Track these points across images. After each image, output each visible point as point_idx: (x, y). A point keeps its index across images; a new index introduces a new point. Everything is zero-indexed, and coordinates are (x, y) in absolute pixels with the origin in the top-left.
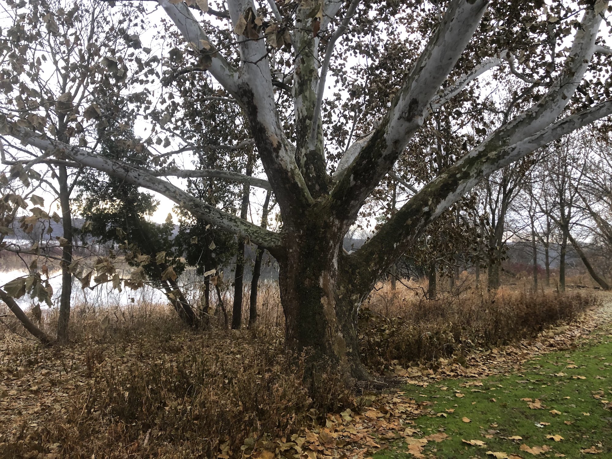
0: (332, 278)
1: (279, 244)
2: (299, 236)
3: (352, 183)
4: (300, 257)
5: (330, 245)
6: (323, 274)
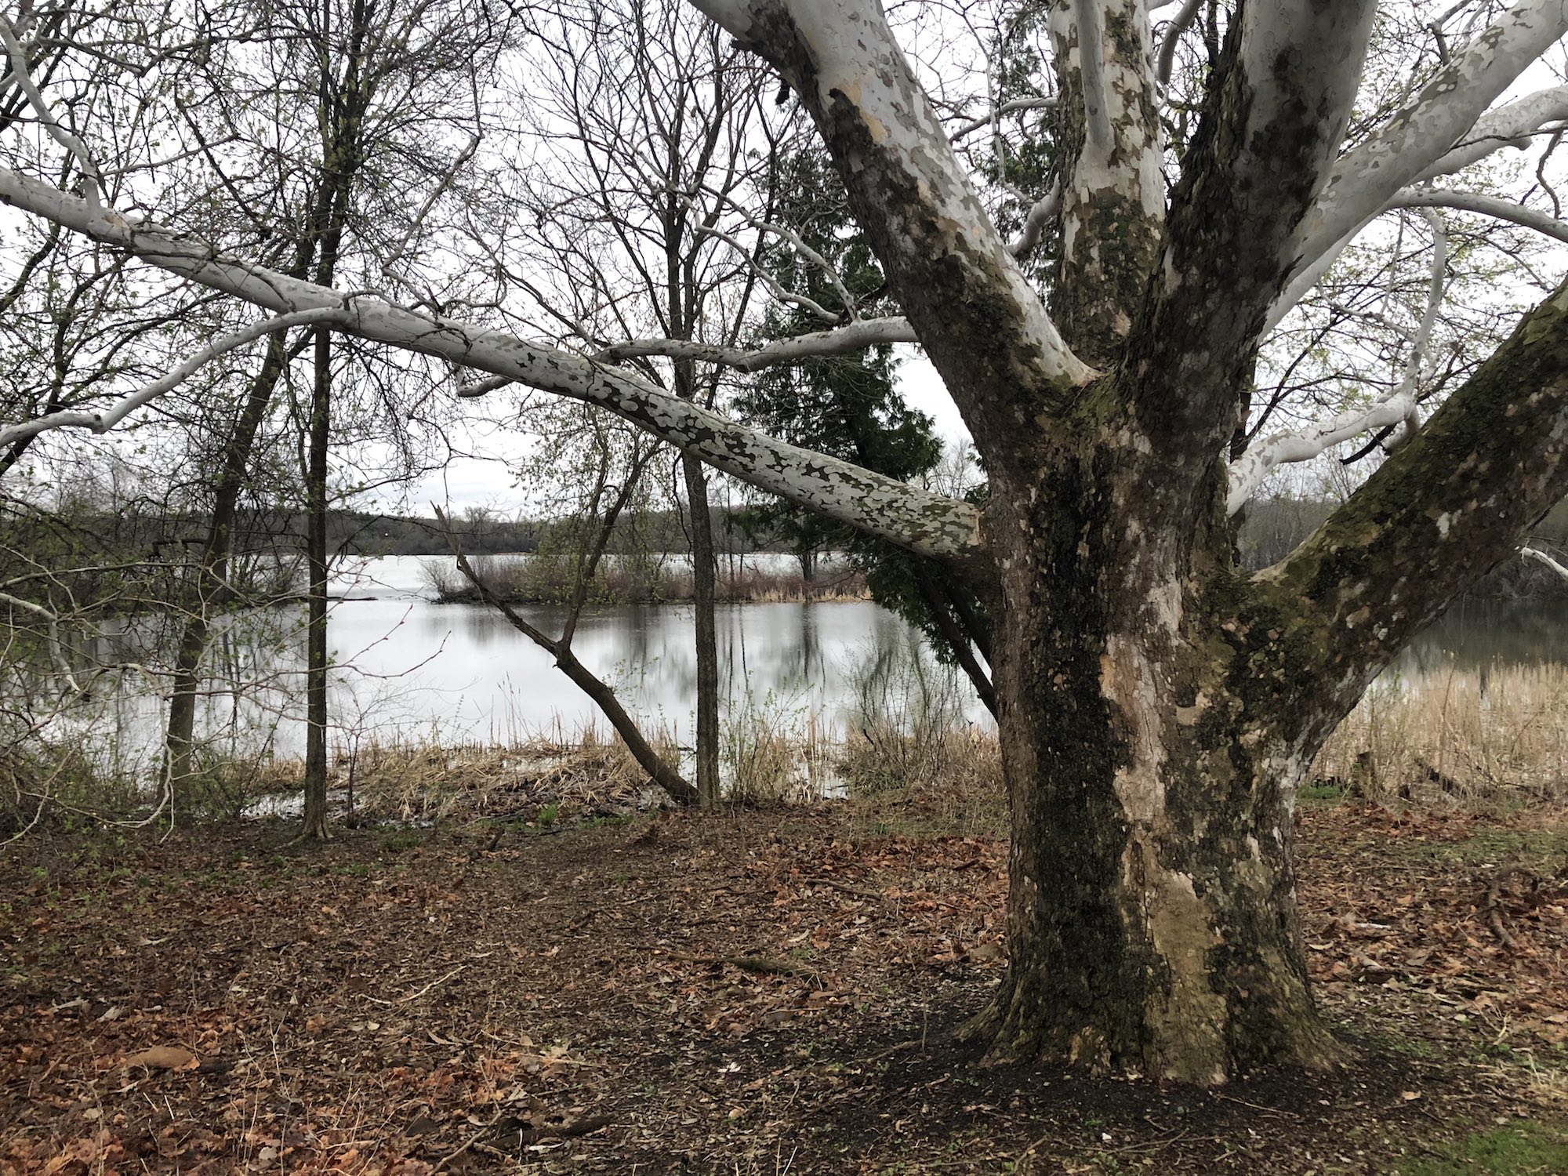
0: (1151, 661)
1: (974, 540)
2: (1027, 509)
3: (1172, 281)
4: (1033, 584)
5: (1129, 535)
6: (1111, 647)
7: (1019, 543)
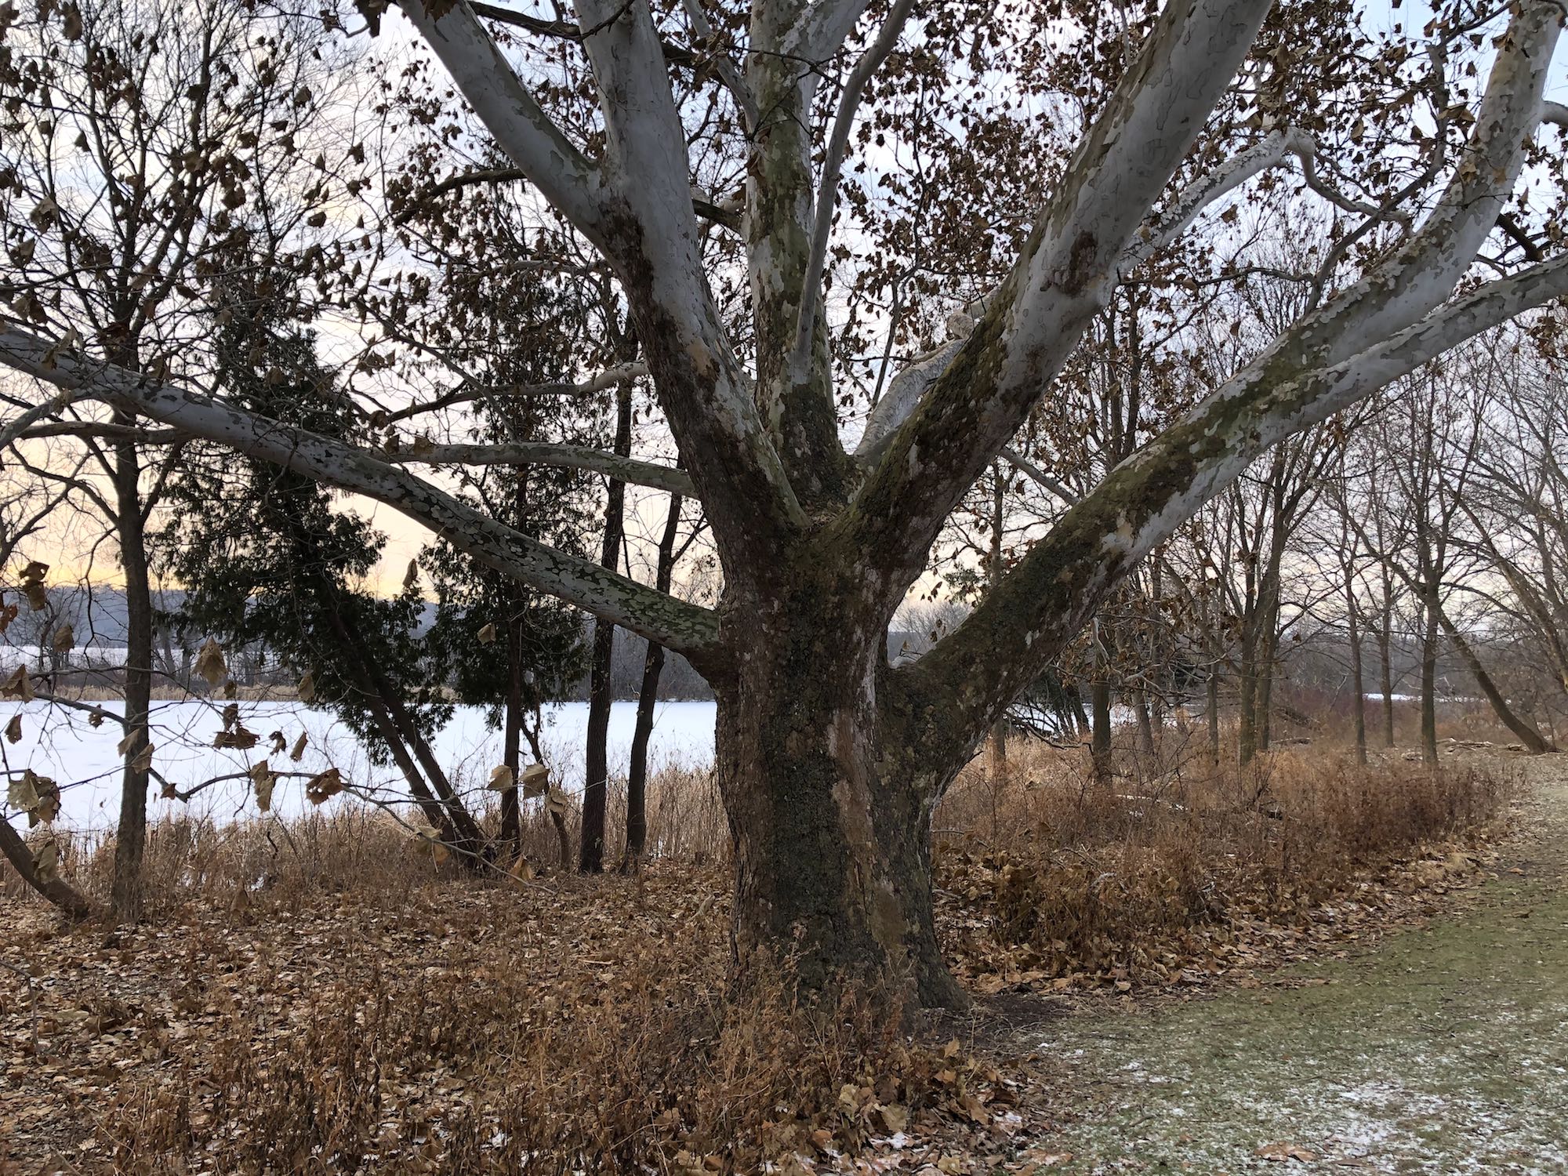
0: (861, 729)
1: (716, 638)
2: (769, 615)
3: (915, 469)
4: (772, 673)
5: (855, 638)
6: (836, 720)
7: (761, 642)
